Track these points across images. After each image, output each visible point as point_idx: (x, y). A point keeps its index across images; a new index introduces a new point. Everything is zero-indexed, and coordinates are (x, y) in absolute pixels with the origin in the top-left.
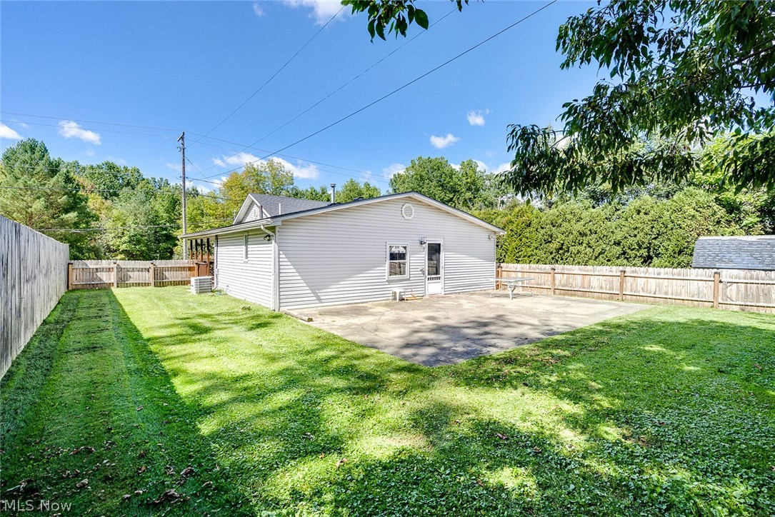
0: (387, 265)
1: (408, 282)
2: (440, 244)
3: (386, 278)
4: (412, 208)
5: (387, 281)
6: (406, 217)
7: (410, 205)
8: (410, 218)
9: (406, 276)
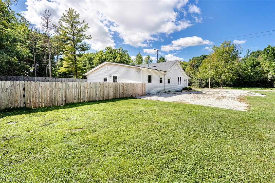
2: (117, 76)
4: (108, 66)
8: (108, 69)
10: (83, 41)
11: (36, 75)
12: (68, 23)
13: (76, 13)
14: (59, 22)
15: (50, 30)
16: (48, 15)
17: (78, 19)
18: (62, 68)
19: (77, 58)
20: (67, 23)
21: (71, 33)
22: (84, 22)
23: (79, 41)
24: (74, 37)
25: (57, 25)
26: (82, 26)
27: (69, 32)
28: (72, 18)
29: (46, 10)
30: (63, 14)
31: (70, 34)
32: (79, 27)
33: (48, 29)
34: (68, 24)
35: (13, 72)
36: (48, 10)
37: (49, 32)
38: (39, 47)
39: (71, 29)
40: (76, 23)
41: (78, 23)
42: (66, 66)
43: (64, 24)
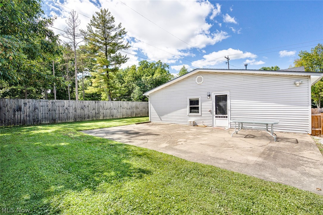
0: (188, 108)
1: (201, 117)
2: (227, 95)
3: (188, 114)
4: (202, 77)
5: (188, 116)
6: (198, 83)
7: (201, 76)
8: (201, 83)
9: (200, 114)
10: (118, 52)
11: (55, 98)
12: (100, 28)
13: (109, 16)
14: (88, 27)
15: (77, 37)
16: (75, 16)
17: (113, 22)
18: (91, 87)
19: (111, 74)
20: (98, 28)
21: (103, 42)
22: (120, 26)
23: (113, 51)
24: (106, 47)
25: (86, 32)
26: (118, 31)
27: (100, 40)
28: (105, 22)
29: (73, 11)
30: (94, 17)
31: (101, 43)
32: (113, 34)
33: (74, 35)
34: (98, 30)
35: (26, 95)
36: (75, 11)
37: (75, 40)
38: (59, 63)
39: (103, 36)
40: (109, 28)
41: (112, 27)
42: (96, 85)
43: (94, 29)
